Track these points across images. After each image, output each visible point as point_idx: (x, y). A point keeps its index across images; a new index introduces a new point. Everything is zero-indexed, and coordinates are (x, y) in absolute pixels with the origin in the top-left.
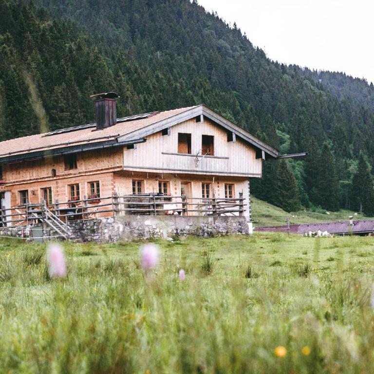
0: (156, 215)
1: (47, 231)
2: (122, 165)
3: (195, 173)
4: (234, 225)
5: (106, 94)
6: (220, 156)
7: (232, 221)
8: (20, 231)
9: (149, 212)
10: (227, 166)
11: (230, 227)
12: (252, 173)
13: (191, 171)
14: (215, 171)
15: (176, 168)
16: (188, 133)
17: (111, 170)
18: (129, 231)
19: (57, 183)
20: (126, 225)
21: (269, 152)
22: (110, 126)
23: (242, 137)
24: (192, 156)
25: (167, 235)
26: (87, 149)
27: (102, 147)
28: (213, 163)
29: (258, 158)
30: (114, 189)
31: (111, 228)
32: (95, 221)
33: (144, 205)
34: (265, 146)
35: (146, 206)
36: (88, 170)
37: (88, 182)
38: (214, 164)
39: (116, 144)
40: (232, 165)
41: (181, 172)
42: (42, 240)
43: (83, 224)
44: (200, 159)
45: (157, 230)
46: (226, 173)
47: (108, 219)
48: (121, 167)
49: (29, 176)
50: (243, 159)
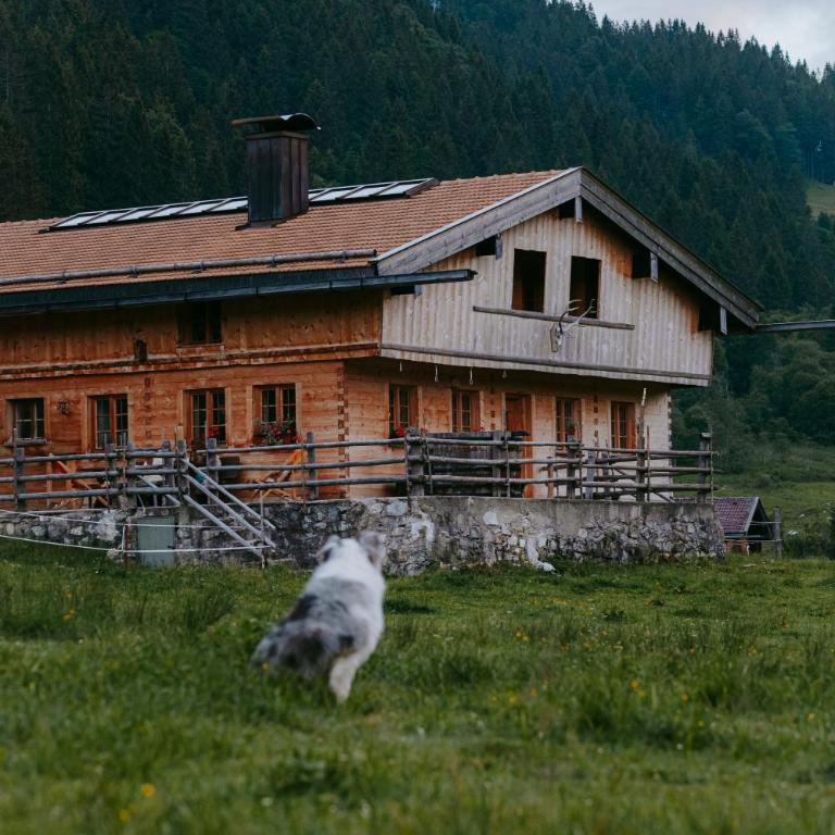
0: (509, 497)
1: (190, 531)
2: (376, 341)
3: (551, 369)
4: (691, 529)
5: (286, 117)
6: (612, 321)
7: (686, 518)
8: (77, 525)
9: (489, 486)
10: (629, 349)
11: (682, 535)
12: (687, 371)
13: (542, 363)
14: (598, 364)
15: (506, 354)
16: (539, 250)
17: (339, 356)
18: (448, 540)
19: (148, 383)
20: (441, 523)
21: (736, 313)
22: (292, 216)
23: (674, 265)
24: (545, 319)
25: (537, 554)
26: (273, 290)
27: (328, 287)
28: (594, 343)
29: (706, 329)
30: (346, 410)
31: (397, 531)
32: (342, 509)
33: (474, 464)
34: (728, 295)
35: (479, 469)
36: (258, 351)
37: (255, 387)
38: (597, 344)
39: (376, 282)
40: (640, 348)
41: (518, 366)
42: (172, 558)
43: (302, 515)
44: (566, 327)
45: (513, 540)
46: (626, 371)
47: (387, 503)
48: (374, 346)
49: (48, 356)
50: (668, 329)
